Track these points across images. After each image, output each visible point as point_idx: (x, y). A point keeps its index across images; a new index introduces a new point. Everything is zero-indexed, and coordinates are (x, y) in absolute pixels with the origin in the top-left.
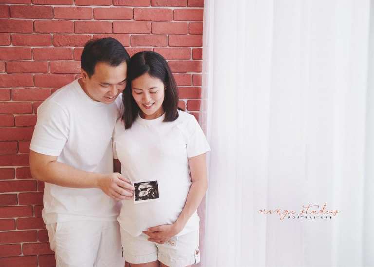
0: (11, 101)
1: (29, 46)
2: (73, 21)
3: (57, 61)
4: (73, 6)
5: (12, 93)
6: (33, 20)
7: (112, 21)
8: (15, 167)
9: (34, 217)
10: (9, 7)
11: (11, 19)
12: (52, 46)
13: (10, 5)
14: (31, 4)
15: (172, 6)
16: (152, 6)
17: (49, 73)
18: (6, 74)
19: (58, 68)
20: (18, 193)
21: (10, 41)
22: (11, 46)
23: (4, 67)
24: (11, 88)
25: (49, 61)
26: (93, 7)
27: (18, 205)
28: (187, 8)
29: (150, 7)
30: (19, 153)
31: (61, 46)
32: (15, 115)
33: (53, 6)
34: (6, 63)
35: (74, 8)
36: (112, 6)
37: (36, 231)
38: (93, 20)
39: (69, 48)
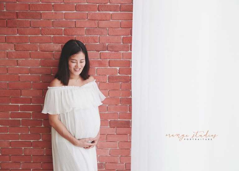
0: (18, 67)
1: (27, 35)
2: (53, 20)
3: (43, 44)
4: (53, 11)
5: (18, 62)
6: (30, 20)
7: (75, 20)
8: (19, 105)
9: (29, 133)
10: (17, 12)
11: (18, 19)
12: (40, 35)
13: (17, 11)
14: (29, 11)
15: (111, 11)
16: (99, 11)
17: (39, 50)
18: (15, 51)
19: (43, 48)
20: (21, 119)
21: (17, 32)
22: (18, 35)
23: (14, 47)
24: (17, 59)
25: (38, 44)
26: (64, 12)
27: (21, 126)
28: (119, 12)
29: (98, 12)
30: (21, 97)
31: (45, 35)
32: (19, 75)
33: (41, 12)
34: (15, 45)
35: (53, 12)
36: (75, 11)
37: (31, 141)
38: (64, 20)
39: (50, 36)
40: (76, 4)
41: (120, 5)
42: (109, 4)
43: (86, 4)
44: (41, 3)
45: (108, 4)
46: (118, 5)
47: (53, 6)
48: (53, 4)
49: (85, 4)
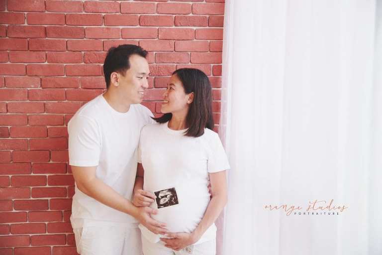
0: (45, 114)
1: (62, 63)
2: (103, 40)
3: (87, 77)
4: (103, 26)
5: (46, 106)
6: (67, 40)
7: (138, 40)
8: (47, 175)
9: (63, 221)
10: (45, 28)
11: (47, 38)
12: (83, 64)
13: (46, 26)
14: (65, 25)
15: (194, 26)
16: (176, 26)
17: (80, 87)
18: (41, 88)
19: (88, 83)
20: (49, 199)
21: (45, 58)
22: (46, 63)
23: (40, 82)
24: (45, 102)
25: (80, 77)
26: (121, 27)
27: (49, 210)
28: (208, 27)
29: (174, 27)
30: (51, 162)
31: (91, 63)
32: (48, 127)
33: (85, 27)
34: (41, 79)
35: (103, 28)
36: (138, 26)
37: (65, 235)
38: (121, 39)
39: (98, 65)
40: (139, 15)
41: (208, 16)
42: (191, 15)
43: (156, 14)
44: (84, 13)
45: (189, 15)
46: (205, 17)
47: (104, 18)
48: (103, 14)
49: (154, 15)
